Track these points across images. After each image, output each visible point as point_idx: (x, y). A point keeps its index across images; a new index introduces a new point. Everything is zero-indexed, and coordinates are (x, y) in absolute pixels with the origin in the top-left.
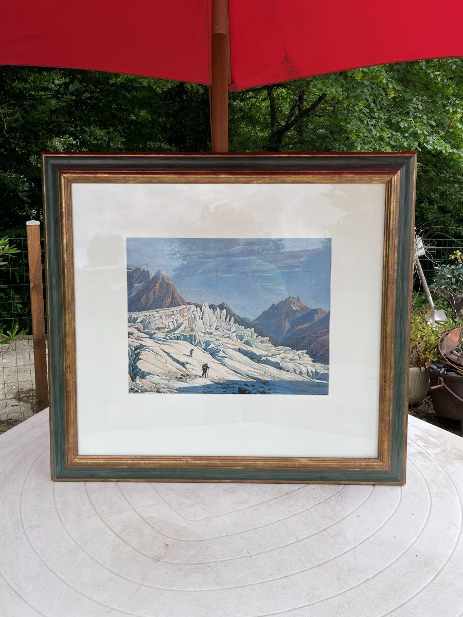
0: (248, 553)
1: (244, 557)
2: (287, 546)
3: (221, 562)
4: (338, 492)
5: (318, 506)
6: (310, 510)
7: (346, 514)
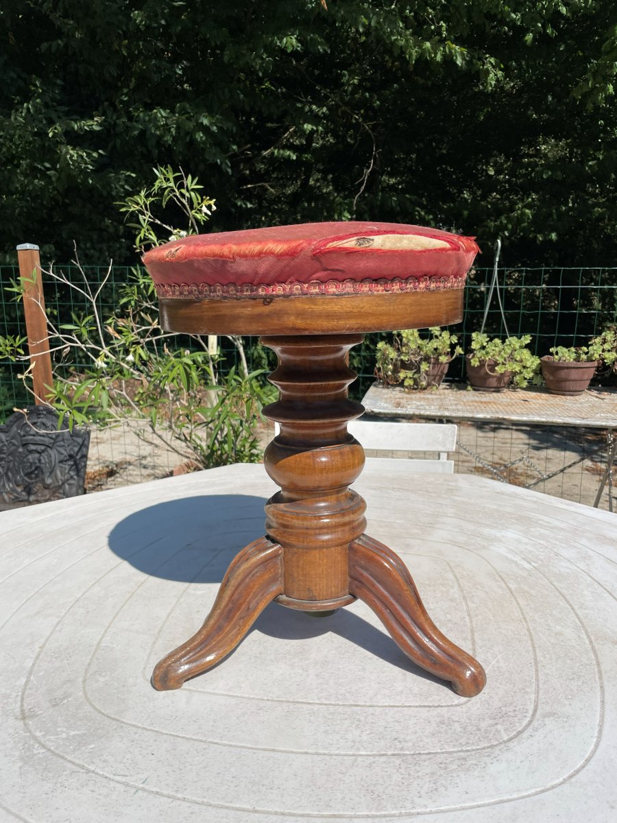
0: (144, 782)
1: (127, 785)
2: (222, 807)
3: (88, 771)
4: (468, 751)
5: (383, 759)
6: (360, 759)
7: (425, 806)
